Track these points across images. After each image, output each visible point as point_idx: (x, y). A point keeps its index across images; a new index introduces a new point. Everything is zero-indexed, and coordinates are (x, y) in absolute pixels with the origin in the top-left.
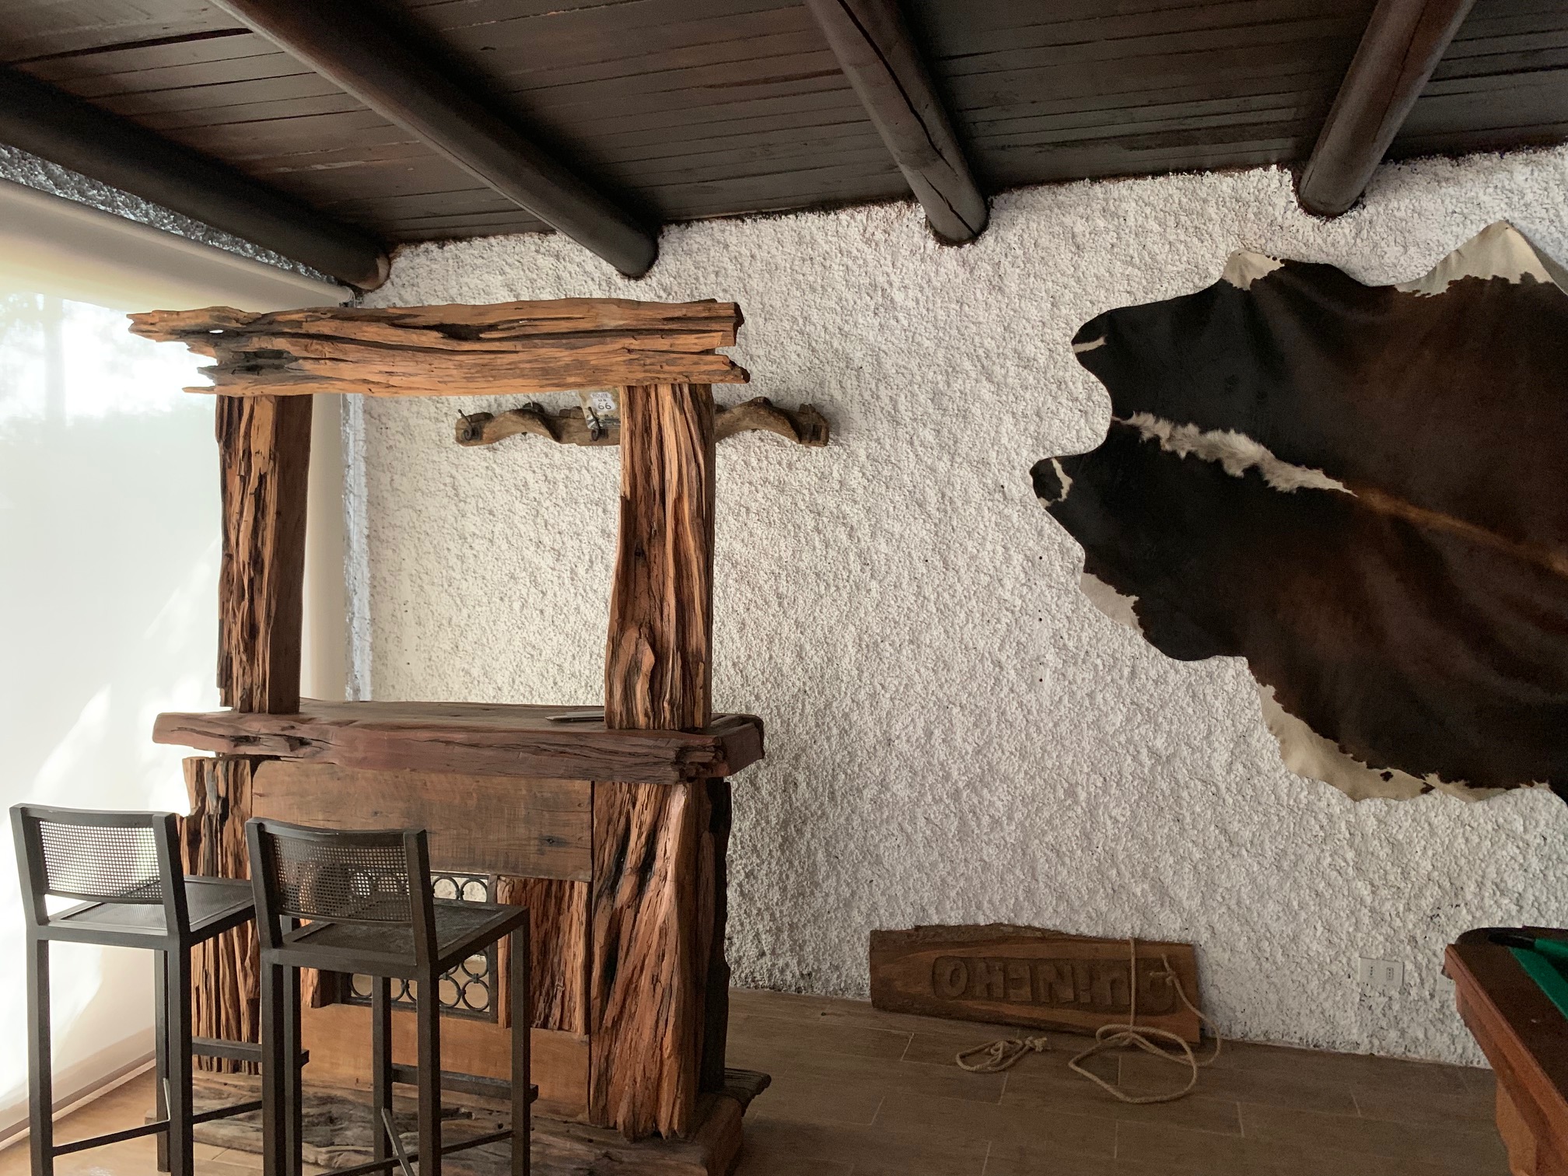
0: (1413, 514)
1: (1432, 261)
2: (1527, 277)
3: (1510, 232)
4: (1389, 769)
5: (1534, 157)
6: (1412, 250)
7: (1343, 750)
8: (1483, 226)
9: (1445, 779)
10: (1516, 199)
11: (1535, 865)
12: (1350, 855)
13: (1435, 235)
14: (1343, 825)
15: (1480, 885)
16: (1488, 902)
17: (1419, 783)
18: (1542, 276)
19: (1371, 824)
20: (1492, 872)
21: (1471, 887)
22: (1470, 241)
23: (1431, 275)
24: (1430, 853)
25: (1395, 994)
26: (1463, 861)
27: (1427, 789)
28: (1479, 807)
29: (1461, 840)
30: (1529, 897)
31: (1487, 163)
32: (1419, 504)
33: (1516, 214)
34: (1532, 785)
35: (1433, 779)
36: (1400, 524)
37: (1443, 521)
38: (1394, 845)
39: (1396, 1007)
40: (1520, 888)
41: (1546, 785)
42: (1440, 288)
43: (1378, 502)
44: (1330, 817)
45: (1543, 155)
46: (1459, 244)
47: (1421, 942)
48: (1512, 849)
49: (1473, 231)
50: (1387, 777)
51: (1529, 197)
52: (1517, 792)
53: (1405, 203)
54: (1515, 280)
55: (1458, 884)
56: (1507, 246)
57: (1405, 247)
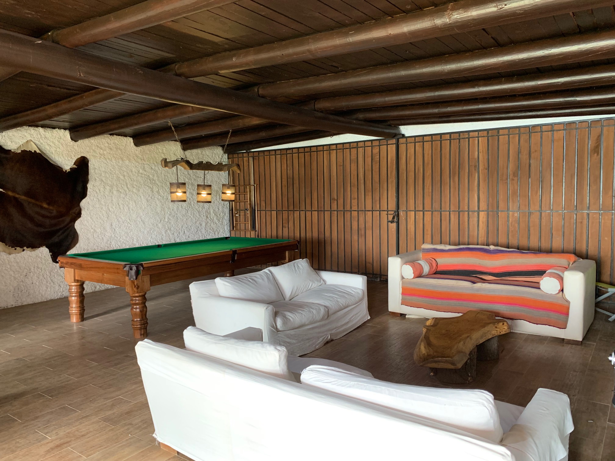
0: (17, 196)
1: (18, 145)
2: (35, 151)
3: (32, 142)
4: (16, 248)
5: (35, 128)
6: (13, 143)
7: (6, 245)
8: (26, 141)
9: (27, 248)
10: (32, 136)
11: (44, 262)
12: (9, 267)
13: (17, 141)
14: (7, 261)
15: (34, 268)
16: (36, 270)
17: (22, 249)
18: (38, 151)
19: (12, 260)
20: (36, 265)
21: (32, 268)
22: (24, 143)
23: (18, 149)
24: (24, 263)
25: (19, 293)
26: (31, 263)
27: (24, 250)
28: (33, 252)
29: (30, 259)
30: (43, 268)
31: (26, 128)
32: (18, 194)
33: (32, 139)
34: (42, 247)
35: (25, 248)
36: (15, 198)
37: (23, 197)
38: (17, 263)
39: (20, 295)
40: (41, 267)
41: (45, 246)
42: (20, 151)
43: (10, 193)
44: (4, 259)
45: (36, 128)
46: (22, 143)
47: (24, 281)
48: (39, 260)
49: (25, 141)
50: (15, 249)
51: (34, 136)
52: (40, 249)
53: (11, 133)
54: (33, 152)
55: (30, 268)
56: (31, 145)
57: (12, 142)
